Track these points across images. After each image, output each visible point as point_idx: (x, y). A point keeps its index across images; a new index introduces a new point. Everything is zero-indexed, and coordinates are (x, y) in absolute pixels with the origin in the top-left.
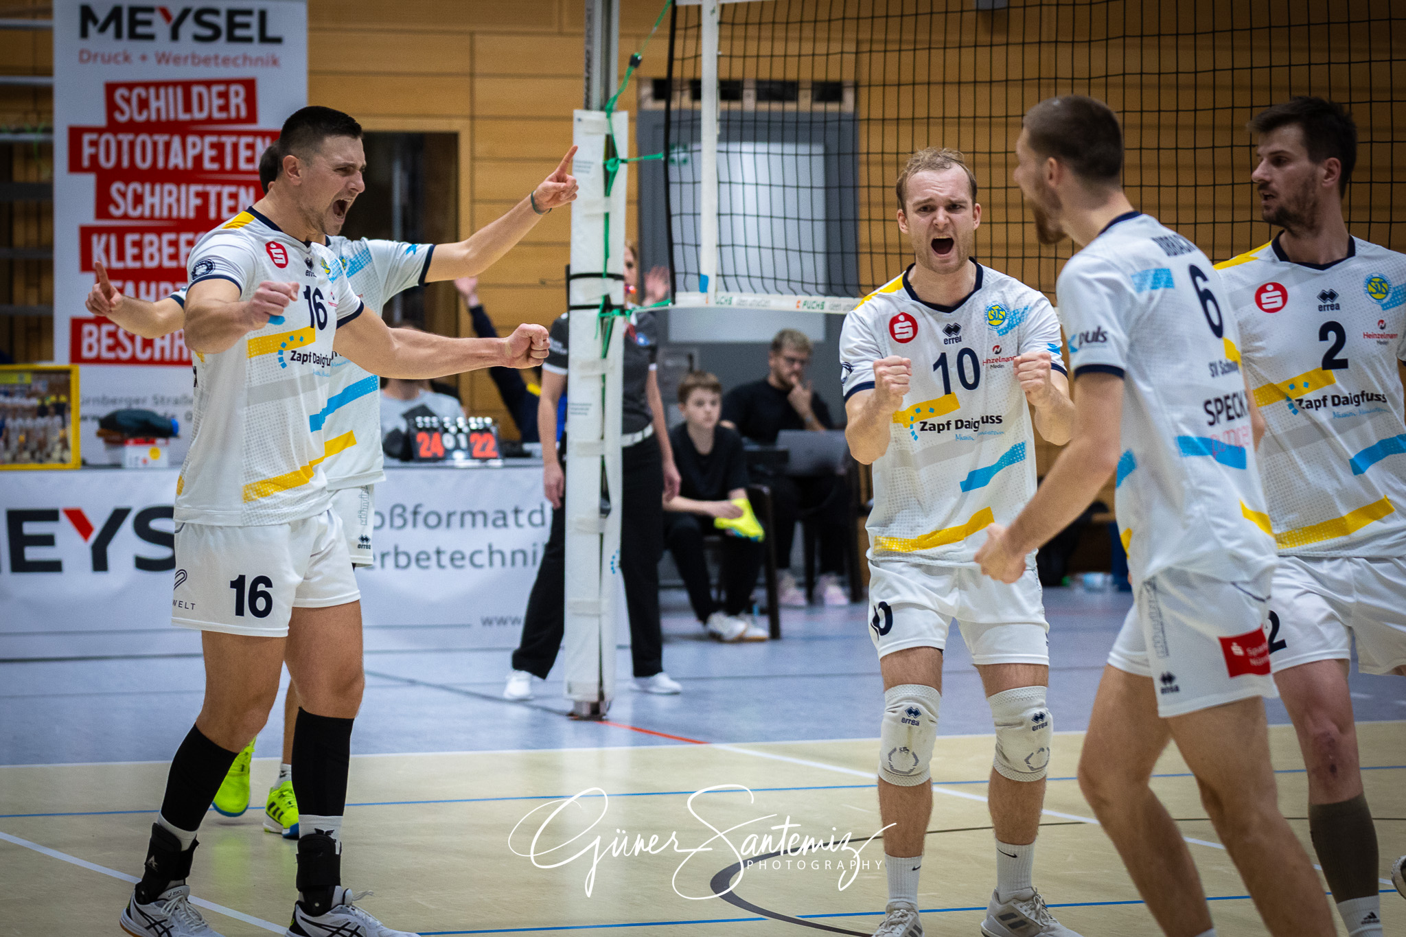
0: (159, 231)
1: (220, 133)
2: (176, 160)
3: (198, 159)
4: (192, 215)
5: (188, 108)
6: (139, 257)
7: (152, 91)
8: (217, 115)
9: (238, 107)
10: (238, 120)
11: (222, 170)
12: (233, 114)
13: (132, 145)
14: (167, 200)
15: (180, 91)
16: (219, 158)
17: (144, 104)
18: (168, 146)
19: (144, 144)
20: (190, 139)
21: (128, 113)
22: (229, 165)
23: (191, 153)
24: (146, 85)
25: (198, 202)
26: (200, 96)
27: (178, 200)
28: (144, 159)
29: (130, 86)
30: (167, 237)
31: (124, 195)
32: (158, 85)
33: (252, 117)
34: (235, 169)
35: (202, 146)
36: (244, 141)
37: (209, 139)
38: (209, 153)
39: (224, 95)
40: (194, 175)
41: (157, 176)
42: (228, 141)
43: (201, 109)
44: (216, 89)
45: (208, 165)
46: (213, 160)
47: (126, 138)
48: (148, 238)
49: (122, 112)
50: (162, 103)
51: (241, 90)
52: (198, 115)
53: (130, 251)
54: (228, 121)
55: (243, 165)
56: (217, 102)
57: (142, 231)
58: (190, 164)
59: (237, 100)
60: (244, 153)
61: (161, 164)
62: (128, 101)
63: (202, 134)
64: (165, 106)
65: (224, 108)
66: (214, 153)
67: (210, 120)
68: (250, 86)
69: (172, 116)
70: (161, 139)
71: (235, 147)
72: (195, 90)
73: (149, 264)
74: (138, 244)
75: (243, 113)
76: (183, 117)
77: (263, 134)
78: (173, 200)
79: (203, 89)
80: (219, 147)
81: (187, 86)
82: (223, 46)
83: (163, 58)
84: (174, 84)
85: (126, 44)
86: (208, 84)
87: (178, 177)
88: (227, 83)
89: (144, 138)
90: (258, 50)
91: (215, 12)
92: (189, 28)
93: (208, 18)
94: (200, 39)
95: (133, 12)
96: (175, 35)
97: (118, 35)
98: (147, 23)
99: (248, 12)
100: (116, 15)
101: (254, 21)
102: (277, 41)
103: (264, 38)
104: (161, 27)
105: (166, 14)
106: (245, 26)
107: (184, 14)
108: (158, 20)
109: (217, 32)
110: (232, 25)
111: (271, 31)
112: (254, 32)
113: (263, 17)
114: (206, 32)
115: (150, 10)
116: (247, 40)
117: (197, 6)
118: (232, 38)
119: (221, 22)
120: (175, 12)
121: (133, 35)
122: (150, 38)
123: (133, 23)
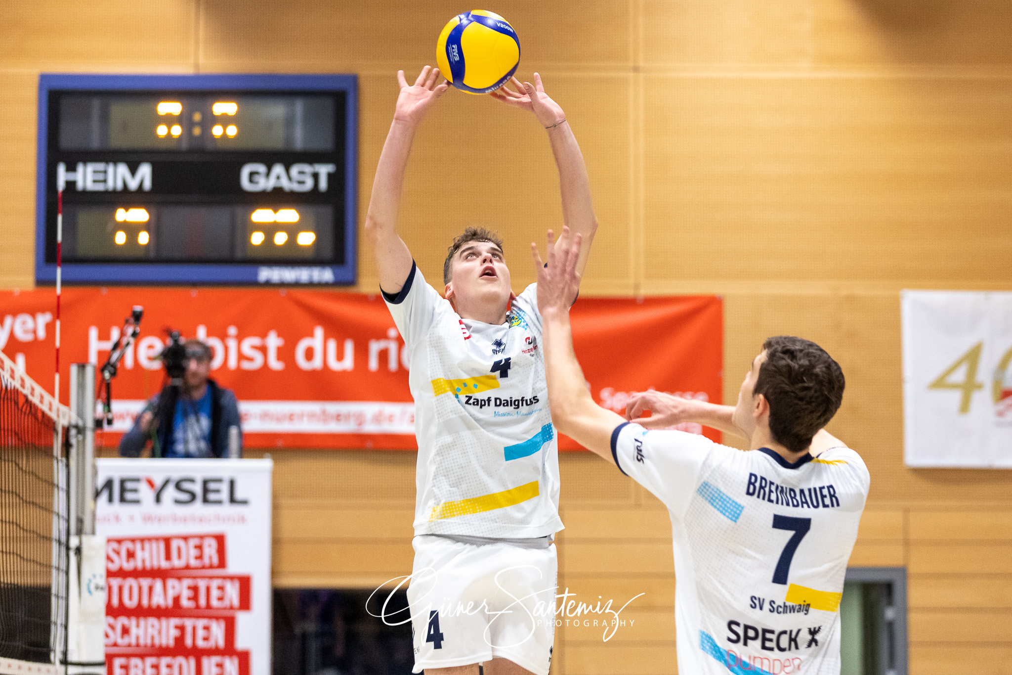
0: (143, 656)
1: (195, 578)
2: (159, 599)
3: (177, 600)
4: (172, 643)
5: (168, 557)
7: (138, 546)
8: (193, 563)
9: (211, 558)
10: (211, 567)
11: (198, 607)
12: (206, 561)
13: (121, 589)
14: (150, 631)
15: (162, 546)
16: (195, 598)
17: (131, 555)
18: (151, 589)
19: (131, 588)
20: (171, 582)
21: (119, 563)
22: (202, 601)
23: (171, 593)
24: (133, 540)
25: (177, 632)
26: (179, 549)
27: (160, 631)
28: (131, 598)
29: (121, 541)
30: (150, 661)
32: (142, 540)
33: (222, 564)
34: (208, 606)
35: (180, 588)
36: (215, 584)
37: (187, 582)
38: (186, 594)
39: (199, 547)
40: (175, 610)
41: (141, 612)
42: (202, 584)
43: (179, 556)
44: (192, 542)
45: (185, 603)
46: (189, 599)
49: (114, 561)
50: (147, 555)
51: (214, 543)
52: (176, 563)
53: (118, 672)
54: (203, 567)
55: (215, 603)
56: (193, 552)
57: (129, 656)
58: (170, 603)
59: (210, 550)
60: (215, 593)
61: (145, 602)
62: (118, 553)
63: (179, 578)
65: (200, 557)
66: (190, 593)
67: (188, 567)
68: (220, 539)
69: (155, 564)
70: (145, 583)
71: (208, 589)
72: (174, 544)
75: (215, 560)
76: (164, 564)
77: (232, 578)
78: (155, 631)
79: (182, 543)
80: (195, 589)
81: (167, 541)
82: (198, 507)
83: (147, 518)
84: (157, 539)
85: (117, 506)
86: (185, 538)
87: (160, 613)
88: (202, 537)
89: (131, 582)
90: (227, 509)
91: (192, 481)
92: (170, 493)
93: (186, 486)
94: (177, 502)
95: (123, 482)
96: (158, 499)
97: (110, 499)
98: (135, 491)
99: (219, 480)
100: (109, 484)
101: (225, 488)
102: (244, 502)
103: (233, 500)
104: (146, 494)
105: (151, 483)
106: (217, 491)
107: (166, 483)
108: (144, 487)
109: (193, 496)
110: (206, 491)
111: (239, 495)
112: (225, 495)
113: (232, 484)
114: (185, 497)
115: (137, 480)
116: (219, 502)
117: (176, 476)
118: (205, 500)
119: (197, 488)
120: (158, 482)
121: (123, 500)
122: (137, 502)
123: (123, 490)
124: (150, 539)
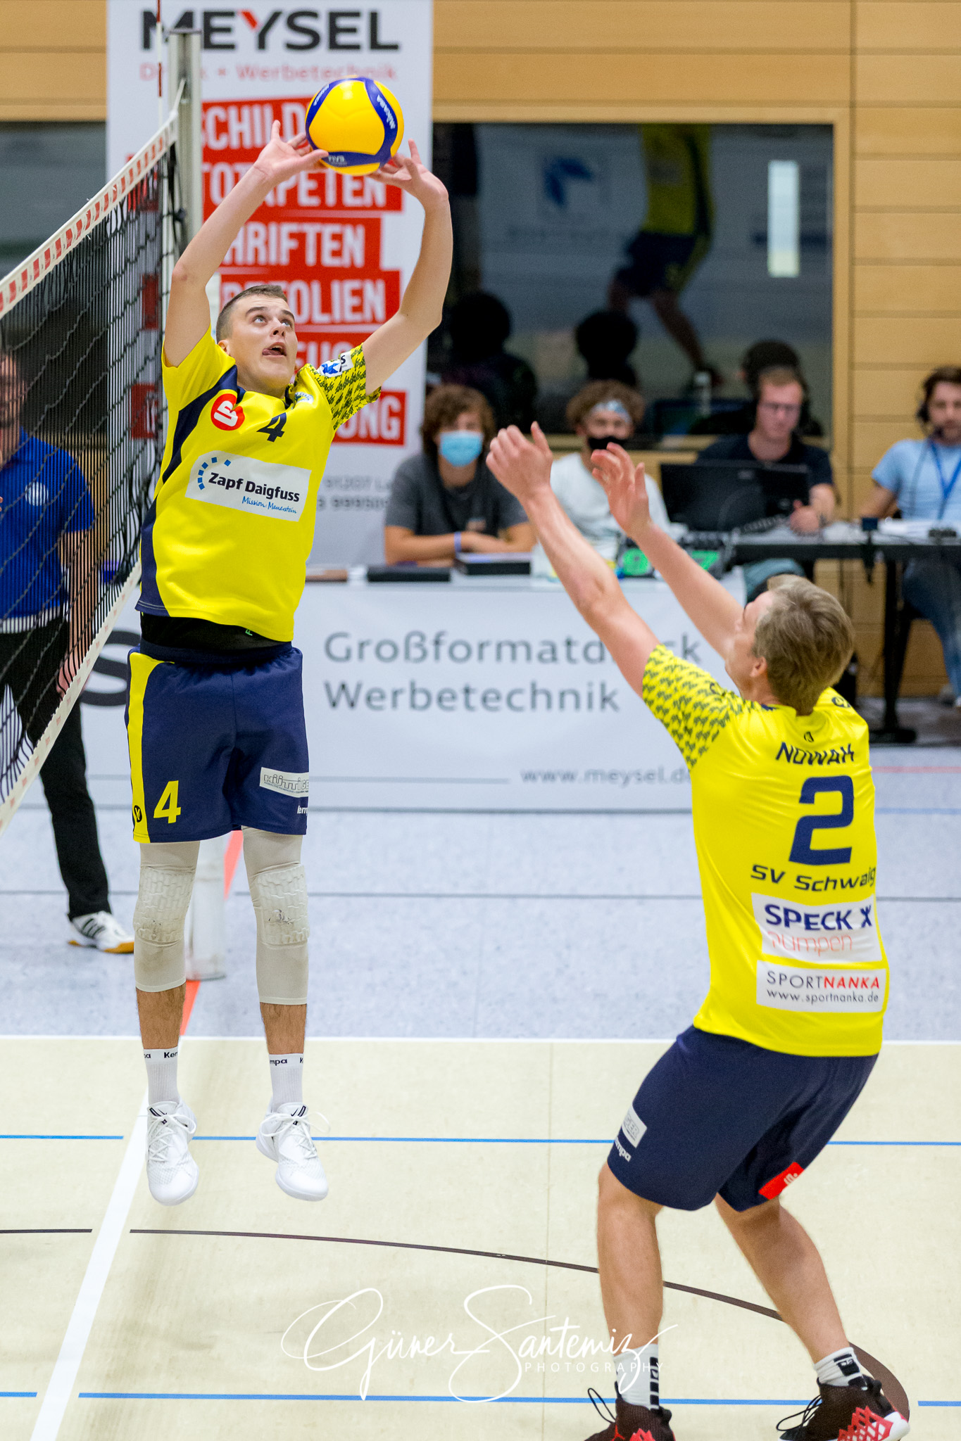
3: (292, 193)
4: (285, 260)
7: (233, 112)
11: (323, 206)
14: (252, 243)
15: (269, 113)
16: (320, 192)
17: (222, 127)
19: (222, 176)
22: (331, 199)
24: (225, 105)
25: (293, 244)
27: (267, 243)
29: (207, 106)
32: (239, 104)
34: (340, 204)
40: (289, 211)
45: (304, 200)
46: (311, 193)
50: (245, 127)
55: (349, 200)
58: (282, 200)
60: (349, 186)
64: (250, 129)
66: (312, 185)
72: (288, 110)
78: (259, 243)
81: (277, 104)
82: (323, 56)
83: (246, 72)
84: (261, 103)
86: (305, 102)
87: (267, 216)
89: (222, 168)
90: (368, 59)
91: (312, 15)
92: (280, 34)
94: (293, 47)
95: (209, 19)
96: (261, 44)
98: (226, 30)
99: (354, 15)
100: (185, 20)
101: (363, 26)
102: (391, 48)
103: (375, 45)
104: (244, 35)
105: (250, 19)
106: (351, 31)
107: (274, 18)
108: (240, 26)
109: (315, 38)
110: (334, 30)
111: (385, 36)
112: (363, 37)
113: (373, 19)
114: (302, 40)
115: (229, 14)
117: (288, 10)
118: (334, 45)
119: (321, 27)
120: (262, 17)
121: (207, 45)
122: (228, 47)
123: (208, 30)
124: (251, 103)
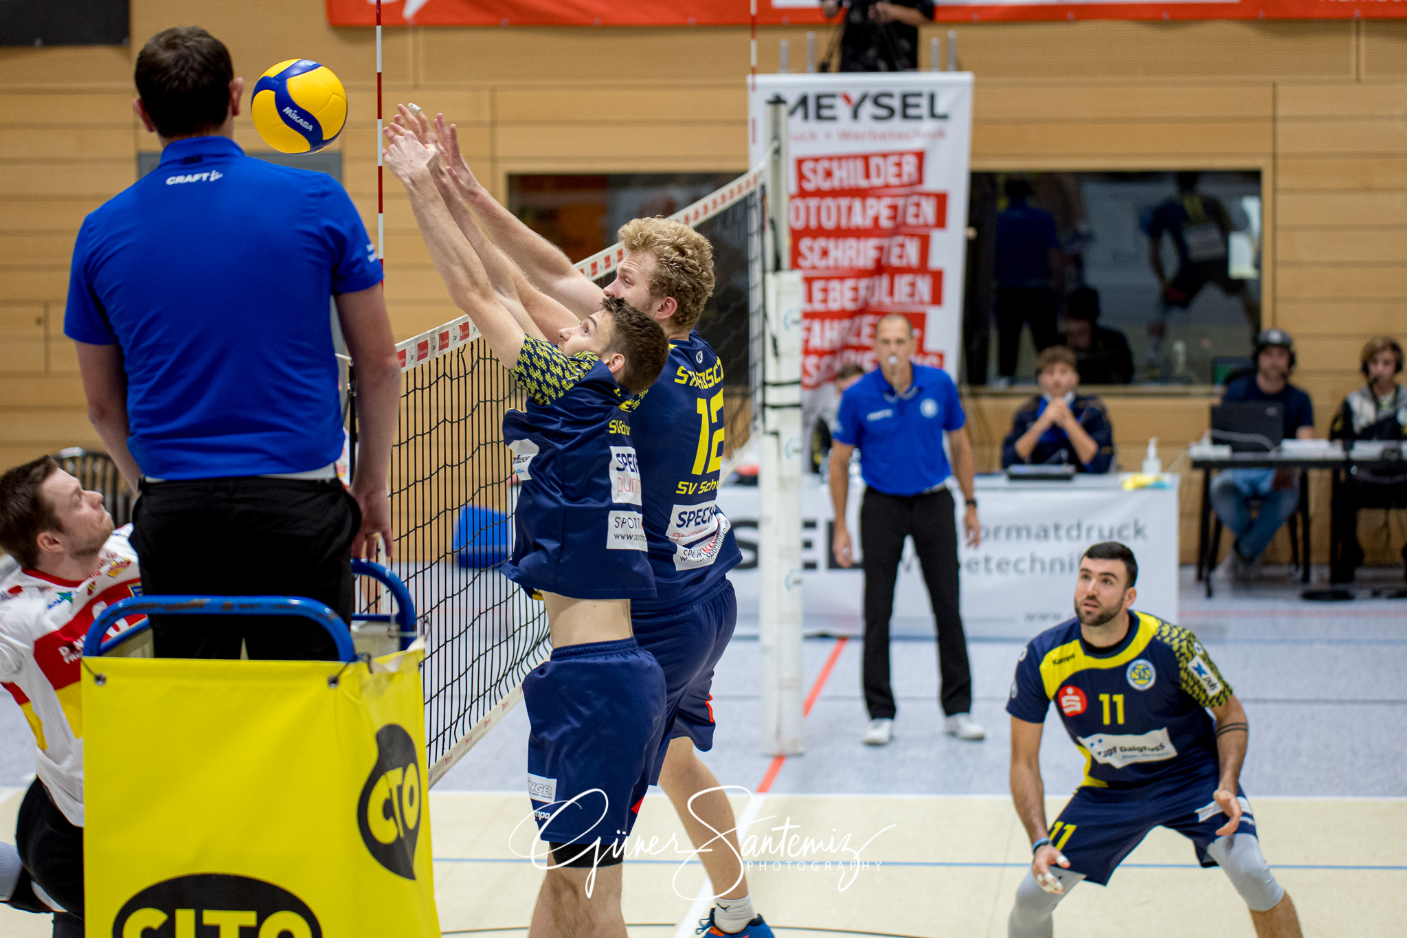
0: (842, 279)
1: (893, 196)
2: (858, 220)
3: (876, 219)
4: (870, 264)
5: (867, 175)
6: (825, 301)
7: (836, 164)
8: (894, 181)
9: (909, 175)
10: (910, 184)
12: (905, 178)
13: (819, 209)
14: (848, 253)
15: (860, 164)
16: (893, 217)
17: (829, 174)
18: (850, 209)
19: (829, 209)
20: (871, 202)
21: (815, 181)
22: (900, 220)
23: (871, 213)
24: (830, 159)
25: (877, 253)
26: (878, 167)
27: (858, 253)
28: (829, 218)
29: (816, 160)
30: (850, 283)
31: (811, 249)
32: (840, 158)
33: (921, 180)
35: (879, 209)
37: (887, 201)
38: (885, 213)
39: (899, 165)
40: (874, 231)
41: (840, 233)
42: (901, 203)
43: (878, 175)
44: (893, 160)
45: (885, 223)
46: (890, 218)
47: (813, 202)
48: (835, 285)
49: (809, 180)
50: (844, 174)
51: (913, 160)
52: (876, 181)
53: (817, 295)
54: (903, 186)
55: (910, 220)
56: (893, 170)
57: (828, 279)
58: (869, 223)
59: (910, 166)
60: (911, 210)
61: (844, 223)
62: (814, 171)
63: (879, 197)
64: (850, 175)
65: (899, 175)
66: (889, 212)
67: (887, 186)
68: (920, 156)
69: (854, 183)
70: (844, 202)
71: (906, 207)
72: (873, 162)
73: (834, 306)
74: (825, 290)
75: (914, 177)
76: (863, 183)
78: (853, 252)
79: (879, 161)
80: (894, 208)
81: (866, 158)
82: (897, 124)
83: (845, 136)
84: (855, 157)
85: (814, 126)
86: (885, 156)
87: (858, 233)
88: (901, 154)
89: (829, 202)
90: (928, 125)
91: (890, 95)
92: (868, 109)
93: (885, 101)
94: (877, 118)
95: (819, 97)
96: (855, 115)
97: (806, 117)
98: (831, 107)
99: (919, 95)
100: (804, 101)
101: (924, 102)
102: (944, 117)
103: (933, 115)
104: (843, 110)
105: (847, 98)
106: (917, 106)
107: (864, 98)
108: (840, 103)
109: (892, 111)
110: (905, 106)
111: (940, 108)
112: (924, 110)
113: (932, 98)
114: (883, 112)
115: (832, 96)
116: (919, 118)
117: (874, 91)
118: (905, 116)
119: (896, 103)
120: (855, 96)
121: (819, 117)
122: (833, 118)
123: (819, 107)
124: (847, 158)
